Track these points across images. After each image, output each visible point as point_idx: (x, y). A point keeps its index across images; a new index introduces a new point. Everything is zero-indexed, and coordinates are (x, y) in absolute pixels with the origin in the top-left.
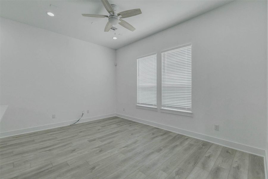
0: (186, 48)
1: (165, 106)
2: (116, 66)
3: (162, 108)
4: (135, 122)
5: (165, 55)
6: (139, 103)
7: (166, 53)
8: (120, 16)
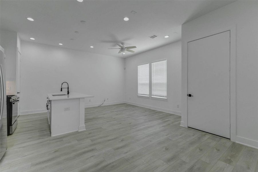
0: (164, 61)
1: (153, 95)
2: (125, 69)
3: (152, 96)
4: (137, 106)
5: (154, 64)
6: (139, 94)
7: (154, 63)
8: (126, 48)
